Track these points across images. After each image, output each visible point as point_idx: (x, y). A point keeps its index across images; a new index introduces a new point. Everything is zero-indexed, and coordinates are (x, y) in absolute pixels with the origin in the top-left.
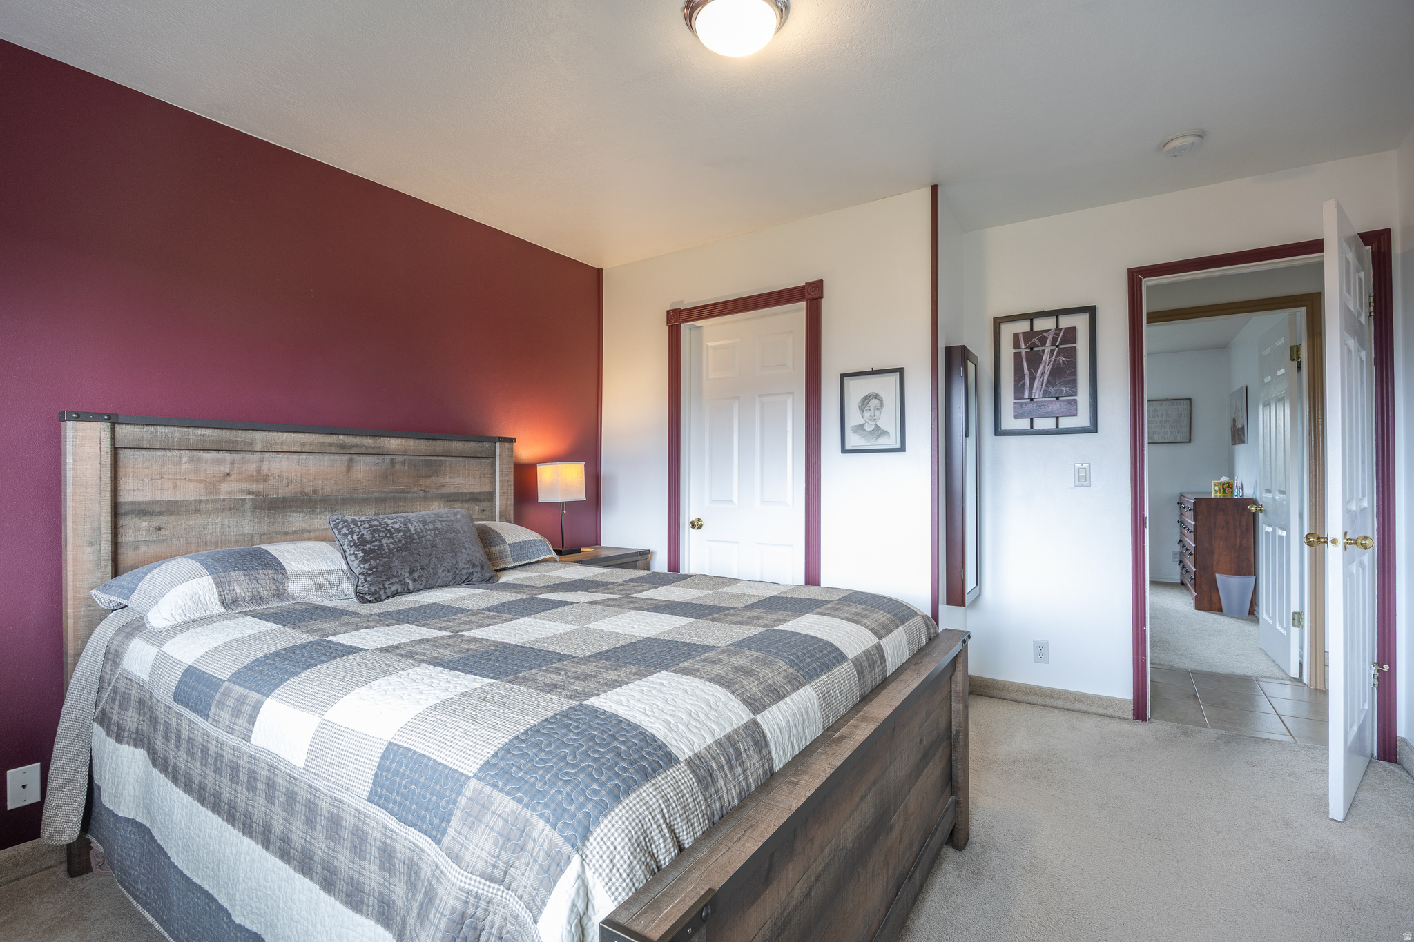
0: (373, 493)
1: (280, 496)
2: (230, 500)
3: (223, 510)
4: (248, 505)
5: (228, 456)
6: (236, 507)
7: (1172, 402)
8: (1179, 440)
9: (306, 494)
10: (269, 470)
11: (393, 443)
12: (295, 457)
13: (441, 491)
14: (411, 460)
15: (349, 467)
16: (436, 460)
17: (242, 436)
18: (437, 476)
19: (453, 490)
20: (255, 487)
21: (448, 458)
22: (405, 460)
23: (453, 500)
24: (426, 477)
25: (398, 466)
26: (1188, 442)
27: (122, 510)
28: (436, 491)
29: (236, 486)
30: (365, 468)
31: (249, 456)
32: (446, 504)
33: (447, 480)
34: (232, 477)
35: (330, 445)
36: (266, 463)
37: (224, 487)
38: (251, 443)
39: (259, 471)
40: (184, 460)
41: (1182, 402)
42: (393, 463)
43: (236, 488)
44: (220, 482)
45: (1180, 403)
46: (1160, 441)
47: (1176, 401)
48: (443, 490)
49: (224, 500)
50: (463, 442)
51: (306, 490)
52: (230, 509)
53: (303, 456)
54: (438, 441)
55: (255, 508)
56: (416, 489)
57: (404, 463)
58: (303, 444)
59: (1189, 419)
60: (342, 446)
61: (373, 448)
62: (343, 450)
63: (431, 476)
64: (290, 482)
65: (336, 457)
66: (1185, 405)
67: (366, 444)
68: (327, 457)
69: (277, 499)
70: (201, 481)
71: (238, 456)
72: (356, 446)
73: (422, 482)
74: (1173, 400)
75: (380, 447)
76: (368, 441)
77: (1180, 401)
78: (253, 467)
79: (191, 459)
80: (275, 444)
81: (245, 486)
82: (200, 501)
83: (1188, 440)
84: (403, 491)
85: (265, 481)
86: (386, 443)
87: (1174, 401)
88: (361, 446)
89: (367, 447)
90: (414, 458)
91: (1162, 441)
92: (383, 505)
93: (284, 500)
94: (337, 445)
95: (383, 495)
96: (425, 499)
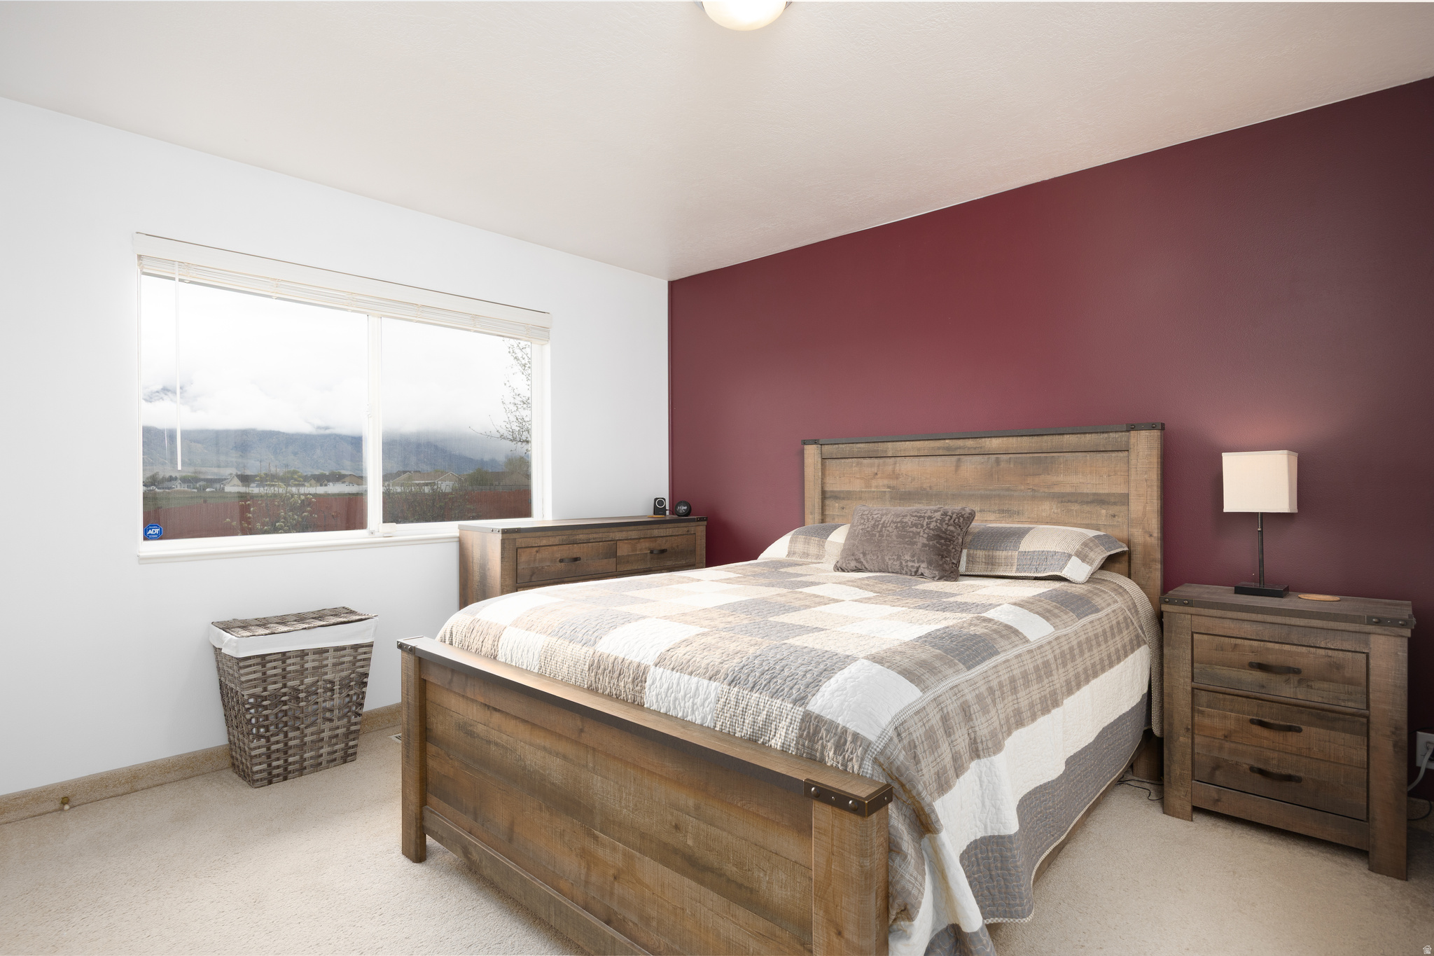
0: (979, 490)
1: (907, 490)
2: (877, 492)
3: (874, 498)
4: (888, 496)
5: (876, 461)
6: (880, 497)
9: (925, 489)
10: (900, 470)
11: (994, 443)
12: (916, 459)
13: (1052, 491)
14: (1016, 458)
15: (957, 467)
16: (1046, 457)
17: (881, 446)
18: (1049, 474)
19: (1068, 490)
20: (893, 483)
21: (1062, 454)
22: (1010, 458)
23: (1069, 501)
24: (1034, 475)
25: (1003, 465)
27: (828, 495)
28: (1046, 490)
29: (881, 482)
30: (971, 468)
31: (888, 460)
32: (1059, 505)
33: (1061, 478)
34: (879, 476)
35: (939, 448)
36: (898, 465)
37: (874, 483)
38: (886, 451)
39: (894, 471)
40: (854, 465)
42: (998, 462)
43: (880, 484)
44: (872, 479)
48: (1056, 490)
49: (874, 492)
50: (1079, 435)
51: (925, 486)
52: (877, 498)
53: (922, 459)
54: (1045, 437)
55: (891, 498)
56: (1023, 487)
57: (1009, 461)
58: (919, 449)
60: (948, 449)
61: (975, 448)
62: (949, 453)
63: (1041, 475)
64: (913, 479)
65: (946, 458)
67: (969, 446)
68: (939, 459)
69: (905, 492)
70: (862, 478)
71: (881, 461)
72: (960, 448)
73: (1030, 480)
75: (981, 448)
76: (970, 443)
78: (890, 468)
79: (858, 464)
80: (901, 451)
81: (886, 482)
82: (862, 492)
84: (1008, 489)
85: (897, 478)
86: (988, 443)
88: (964, 448)
89: (969, 448)
90: (1020, 455)
92: (989, 502)
93: (910, 493)
94: (944, 448)
95: (988, 493)
96: (1034, 498)
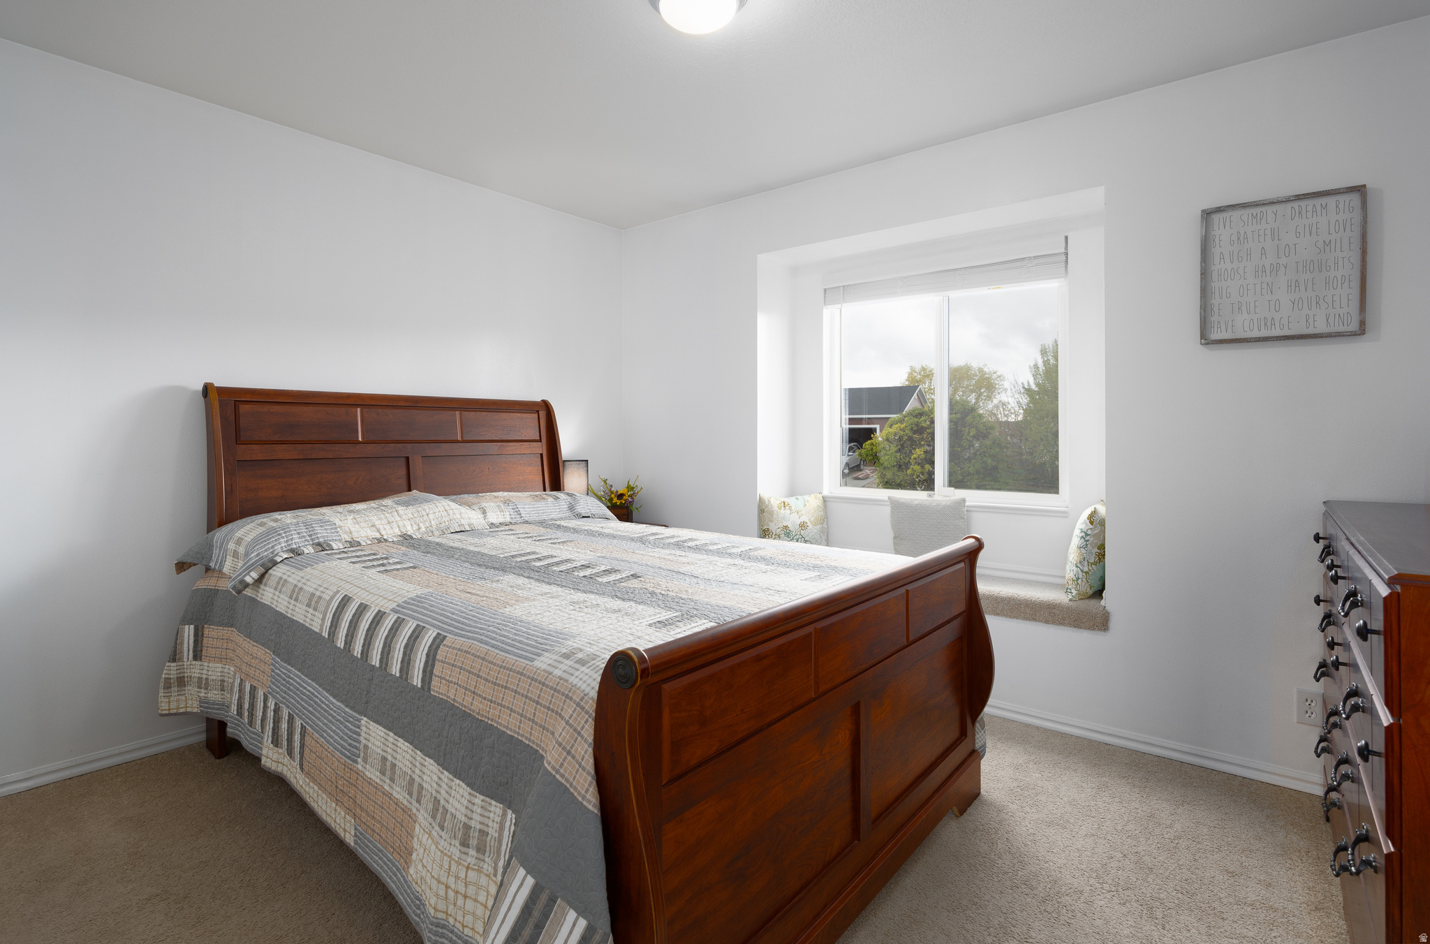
7: (1296, 205)
8: (1321, 328)
26: (1353, 334)
41: (1331, 201)
45: (1324, 207)
46: (1256, 334)
47: (1310, 203)
59: (1356, 257)
66: (1343, 211)
74: (1299, 197)
77: (1323, 200)
83: (1354, 326)
87: (1303, 203)
91: (1264, 333)
